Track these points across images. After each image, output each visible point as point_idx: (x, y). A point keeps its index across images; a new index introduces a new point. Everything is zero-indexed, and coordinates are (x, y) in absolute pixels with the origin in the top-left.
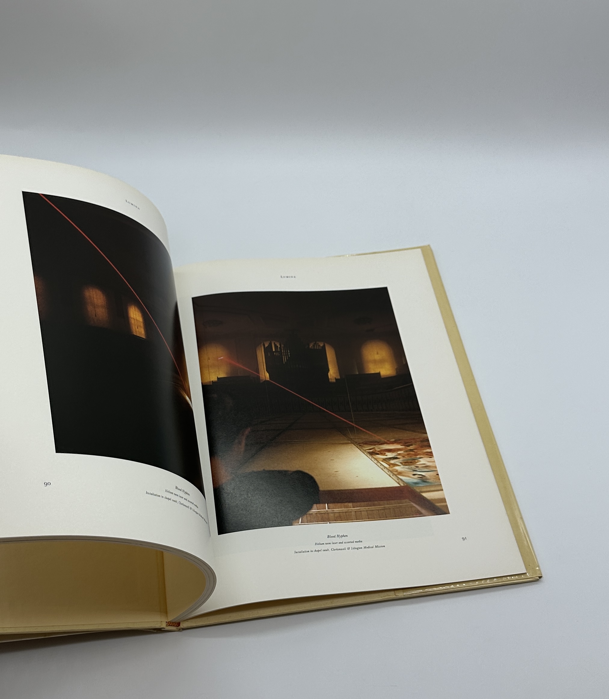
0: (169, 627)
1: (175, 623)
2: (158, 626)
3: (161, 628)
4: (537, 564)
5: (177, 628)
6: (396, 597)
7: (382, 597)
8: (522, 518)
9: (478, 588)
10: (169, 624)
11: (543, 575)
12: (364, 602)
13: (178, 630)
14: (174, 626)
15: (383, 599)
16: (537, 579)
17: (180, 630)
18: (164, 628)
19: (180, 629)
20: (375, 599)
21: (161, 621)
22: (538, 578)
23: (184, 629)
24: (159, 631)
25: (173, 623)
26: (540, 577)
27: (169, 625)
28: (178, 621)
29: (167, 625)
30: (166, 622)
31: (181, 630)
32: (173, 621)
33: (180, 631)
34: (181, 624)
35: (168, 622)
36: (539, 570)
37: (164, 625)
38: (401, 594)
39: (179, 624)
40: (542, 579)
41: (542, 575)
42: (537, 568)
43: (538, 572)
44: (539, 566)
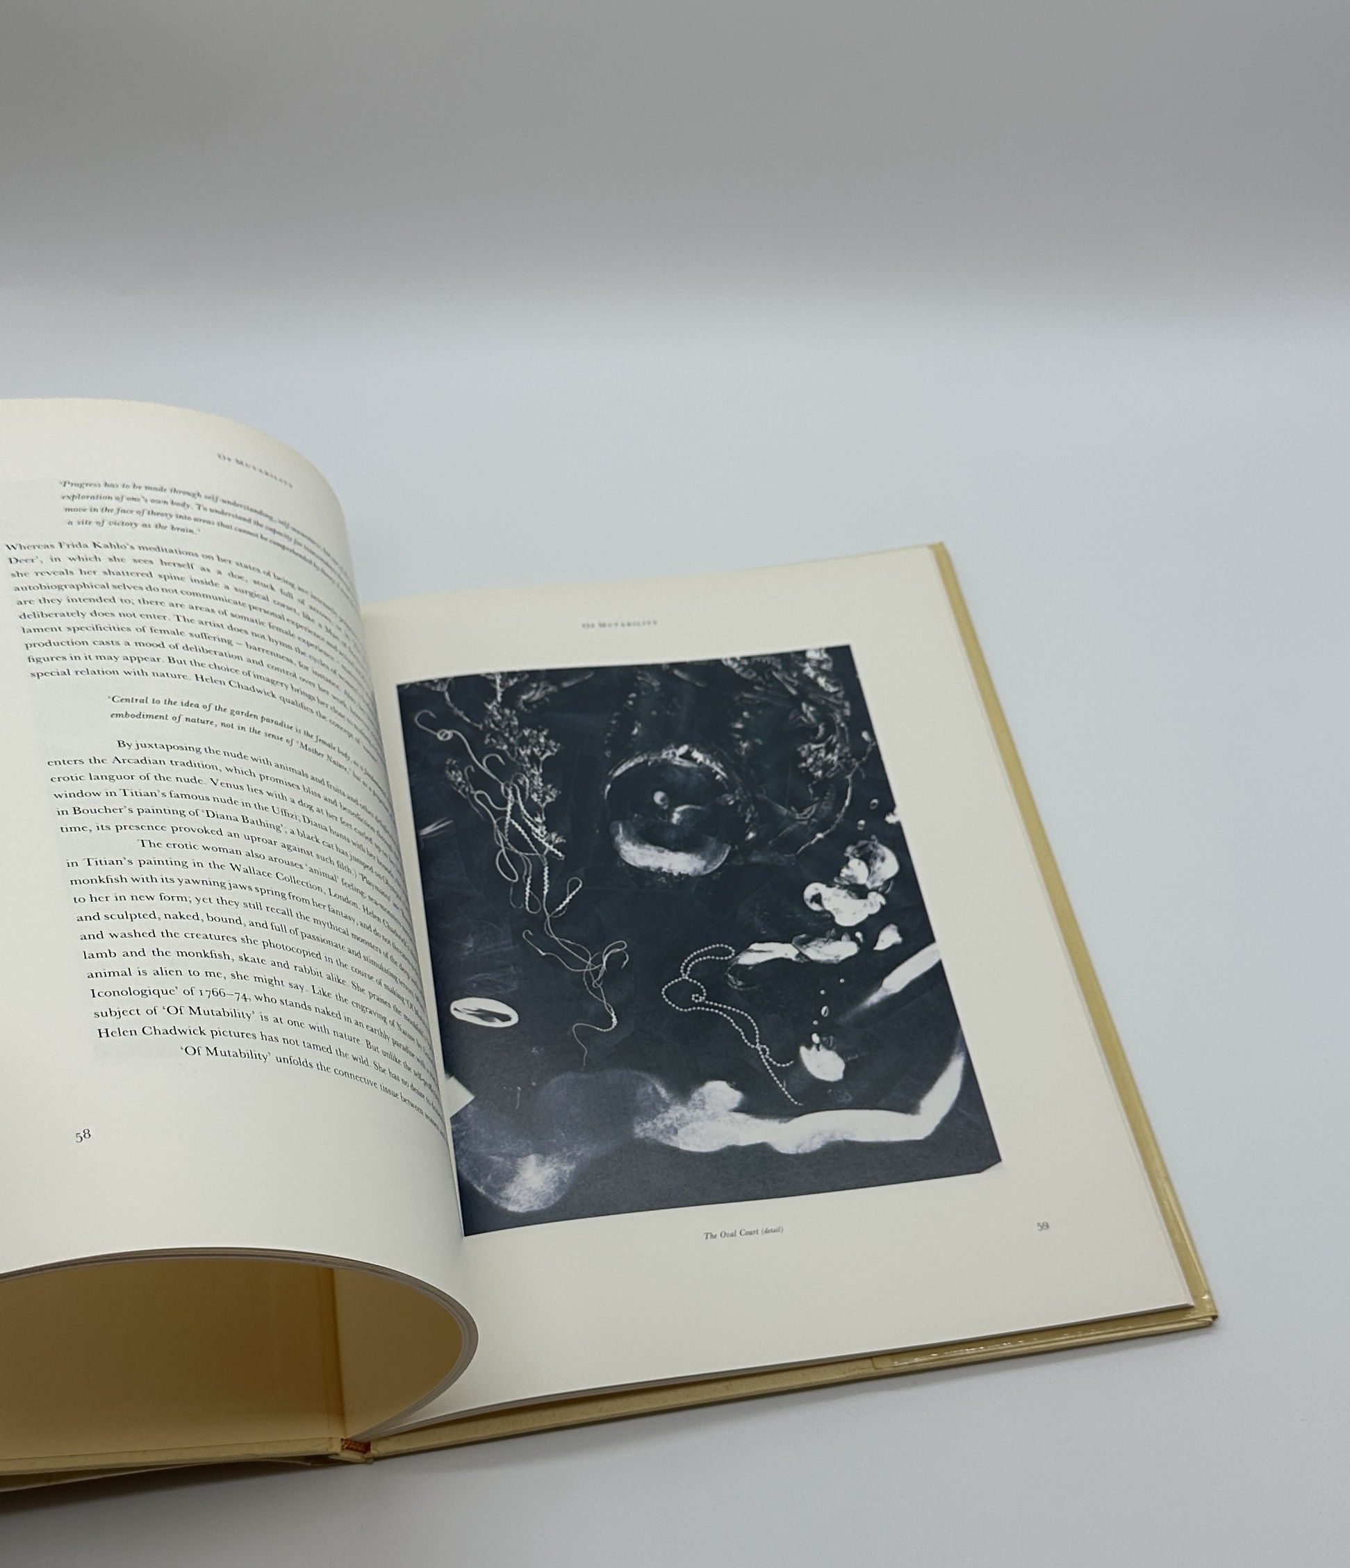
0: (347, 1451)
1: (360, 1443)
2: (320, 1449)
3: (328, 1455)
4: (1205, 1287)
5: (363, 1457)
6: (876, 1371)
7: (845, 1373)
8: (1168, 1179)
9: (1066, 1346)
10: (350, 1445)
11: (1221, 1314)
12: (803, 1384)
13: (364, 1460)
14: (356, 1450)
15: (847, 1377)
16: (1209, 1321)
17: (367, 1462)
18: (337, 1454)
19: (367, 1459)
20: (829, 1378)
21: (330, 1438)
22: (1210, 1319)
23: (377, 1459)
24: (322, 1461)
25: (356, 1442)
26: (1215, 1318)
27: (347, 1448)
28: (366, 1441)
29: (343, 1446)
30: (342, 1439)
31: (372, 1460)
32: (358, 1439)
33: (368, 1464)
34: (371, 1447)
35: (347, 1440)
36: (1211, 1301)
37: (336, 1448)
38: (886, 1366)
39: (366, 1447)
40: (1217, 1322)
41: (1216, 1311)
42: (1206, 1297)
43: (1208, 1306)
44: (1209, 1293)
